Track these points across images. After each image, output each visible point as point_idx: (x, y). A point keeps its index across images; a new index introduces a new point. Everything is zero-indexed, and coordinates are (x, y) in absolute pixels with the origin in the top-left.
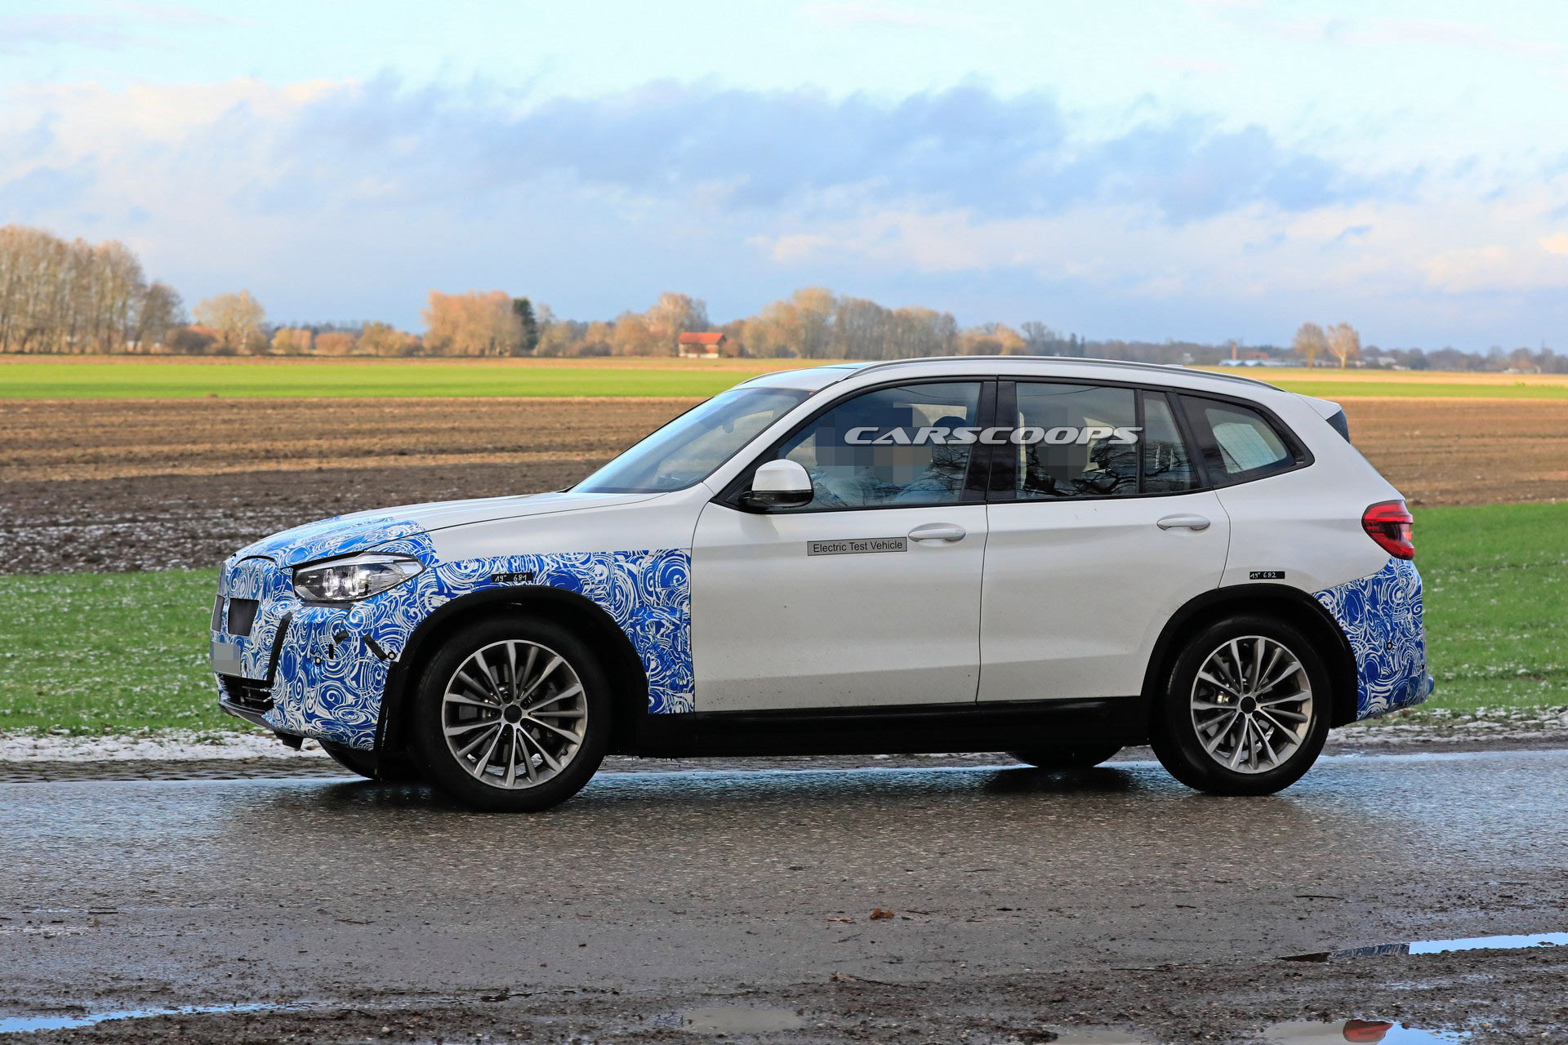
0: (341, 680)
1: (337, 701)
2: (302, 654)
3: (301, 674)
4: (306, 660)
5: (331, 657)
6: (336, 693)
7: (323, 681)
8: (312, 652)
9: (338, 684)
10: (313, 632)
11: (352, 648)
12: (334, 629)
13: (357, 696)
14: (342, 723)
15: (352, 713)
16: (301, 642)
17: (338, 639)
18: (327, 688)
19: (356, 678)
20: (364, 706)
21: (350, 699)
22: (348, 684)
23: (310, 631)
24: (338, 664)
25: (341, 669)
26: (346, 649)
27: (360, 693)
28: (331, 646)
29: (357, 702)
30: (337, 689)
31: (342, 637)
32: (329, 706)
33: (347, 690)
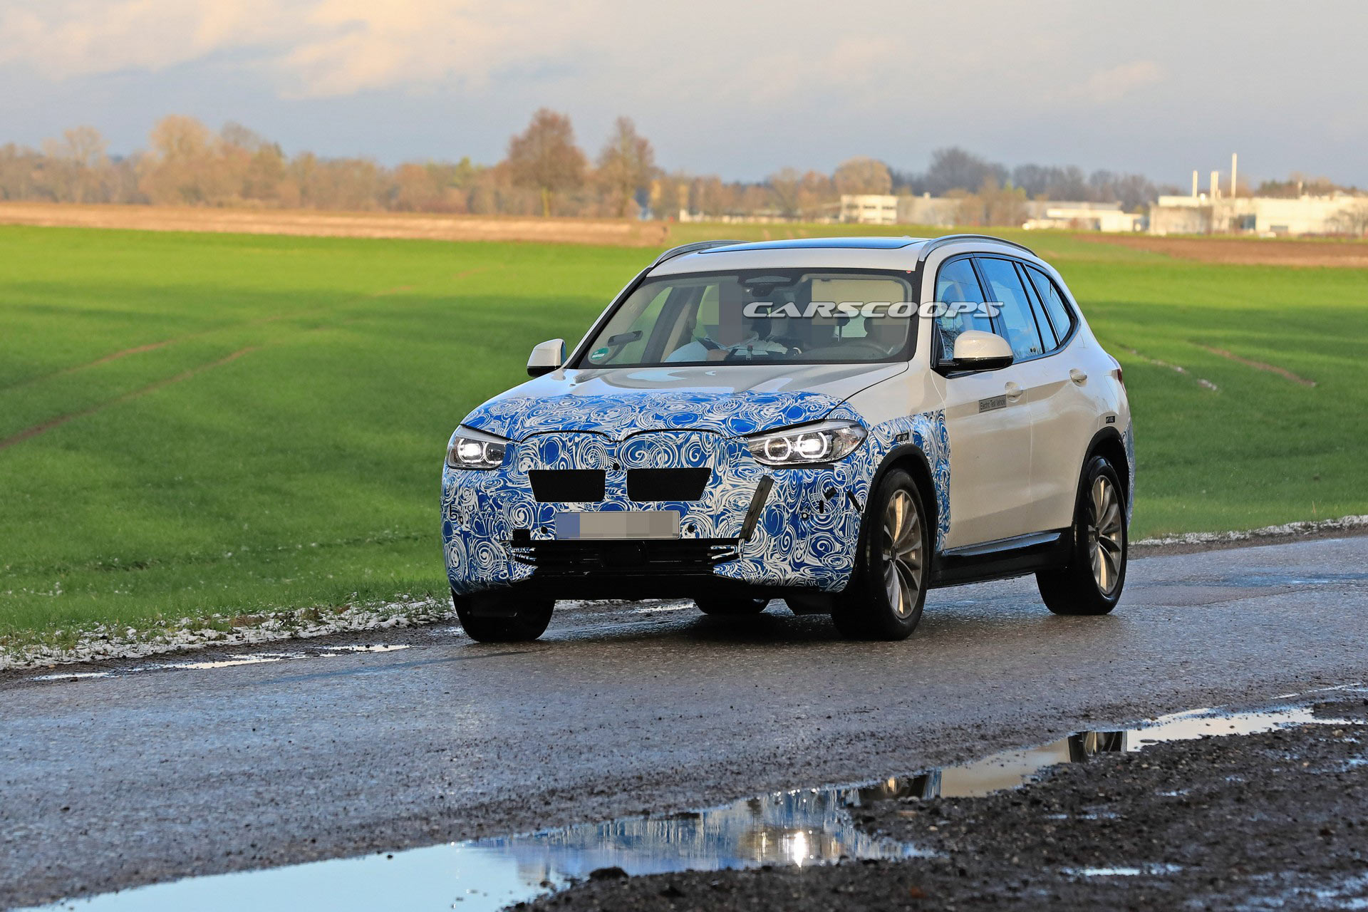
0: (831, 531)
1: (827, 550)
2: (791, 511)
3: (790, 529)
4: (794, 516)
5: (822, 512)
6: (826, 542)
7: (813, 533)
8: (801, 509)
9: (828, 535)
10: (804, 490)
11: (840, 502)
12: (825, 487)
13: (843, 544)
14: (831, 569)
15: (838, 559)
16: (790, 500)
17: (828, 496)
18: (818, 539)
19: (843, 529)
20: (848, 553)
21: (838, 547)
22: (836, 534)
23: (801, 490)
24: (828, 517)
25: (831, 521)
26: (835, 503)
27: (845, 541)
28: (821, 503)
29: (843, 549)
30: (827, 539)
31: (831, 494)
32: (819, 555)
33: (836, 539)
